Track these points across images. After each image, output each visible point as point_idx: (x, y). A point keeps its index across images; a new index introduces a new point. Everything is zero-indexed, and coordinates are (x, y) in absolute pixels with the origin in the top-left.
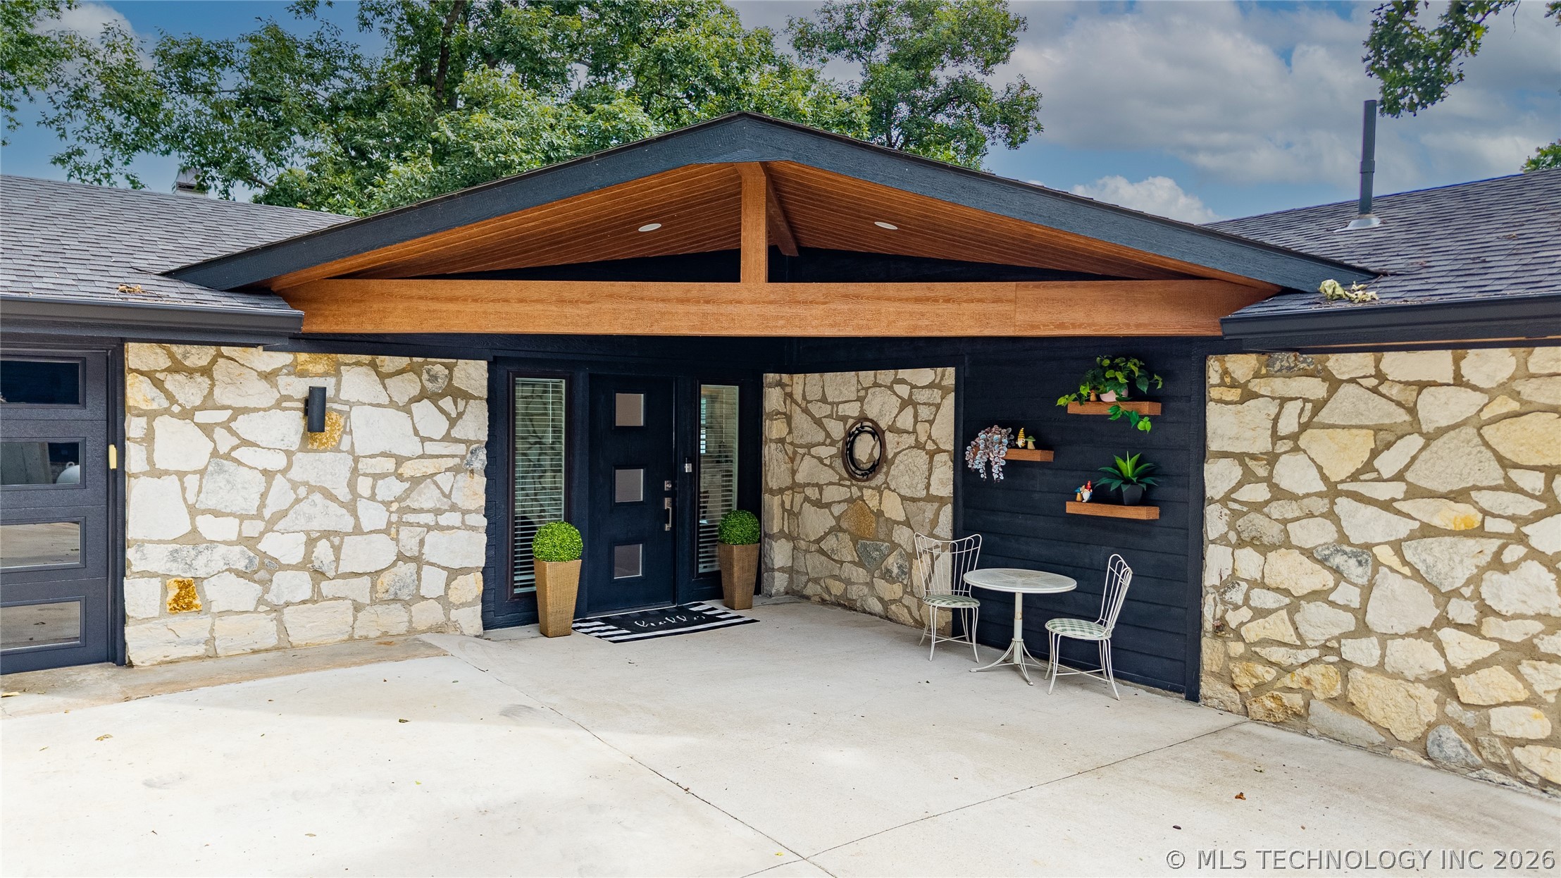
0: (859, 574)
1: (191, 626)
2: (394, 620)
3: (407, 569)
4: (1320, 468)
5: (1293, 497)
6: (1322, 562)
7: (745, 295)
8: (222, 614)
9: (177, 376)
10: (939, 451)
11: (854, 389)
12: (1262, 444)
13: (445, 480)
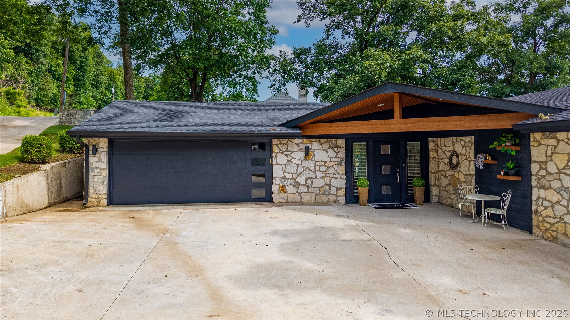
0: (454, 197)
1: (284, 196)
2: (325, 198)
3: (327, 187)
4: (557, 165)
5: (551, 174)
6: (559, 193)
7: (395, 122)
8: (289, 194)
9: (281, 145)
10: (471, 161)
11: (452, 142)
12: (543, 159)
13: (336, 167)
